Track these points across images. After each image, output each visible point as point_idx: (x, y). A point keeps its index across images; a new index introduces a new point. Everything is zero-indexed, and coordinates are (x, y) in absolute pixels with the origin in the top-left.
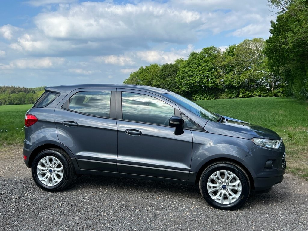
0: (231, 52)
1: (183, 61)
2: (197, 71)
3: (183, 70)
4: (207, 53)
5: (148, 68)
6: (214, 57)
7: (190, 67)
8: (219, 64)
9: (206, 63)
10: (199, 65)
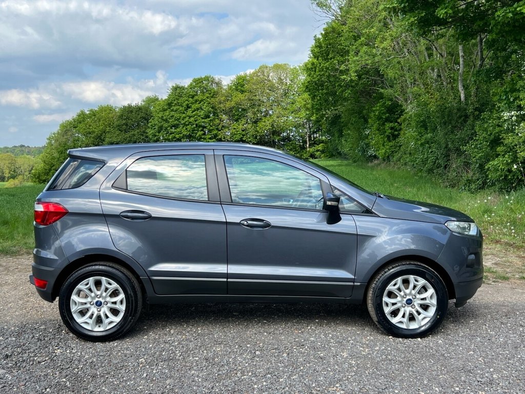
0: (240, 85)
1: (157, 99)
2: (185, 118)
3: (160, 115)
4: (200, 87)
5: (93, 114)
6: (212, 95)
7: (172, 110)
8: (222, 105)
9: (199, 103)
10: (188, 107)
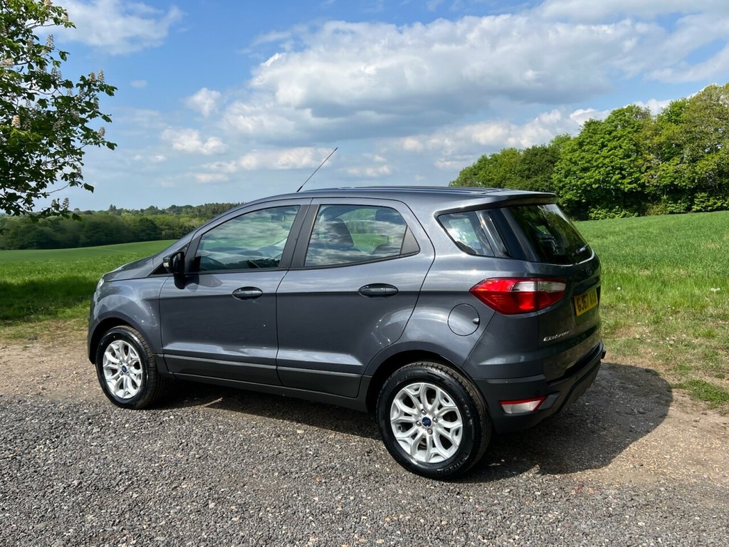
0: (675, 114)
1: (569, 139)
2: (599, 159)
3: (568, 157)
4: (621, 120)
5: (495, 158)
6: (635, 129)
7: (584, 151)
8: (648, 142)
9: (617, 140)
10: (603, 146)
